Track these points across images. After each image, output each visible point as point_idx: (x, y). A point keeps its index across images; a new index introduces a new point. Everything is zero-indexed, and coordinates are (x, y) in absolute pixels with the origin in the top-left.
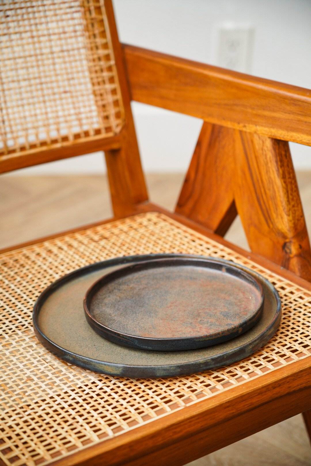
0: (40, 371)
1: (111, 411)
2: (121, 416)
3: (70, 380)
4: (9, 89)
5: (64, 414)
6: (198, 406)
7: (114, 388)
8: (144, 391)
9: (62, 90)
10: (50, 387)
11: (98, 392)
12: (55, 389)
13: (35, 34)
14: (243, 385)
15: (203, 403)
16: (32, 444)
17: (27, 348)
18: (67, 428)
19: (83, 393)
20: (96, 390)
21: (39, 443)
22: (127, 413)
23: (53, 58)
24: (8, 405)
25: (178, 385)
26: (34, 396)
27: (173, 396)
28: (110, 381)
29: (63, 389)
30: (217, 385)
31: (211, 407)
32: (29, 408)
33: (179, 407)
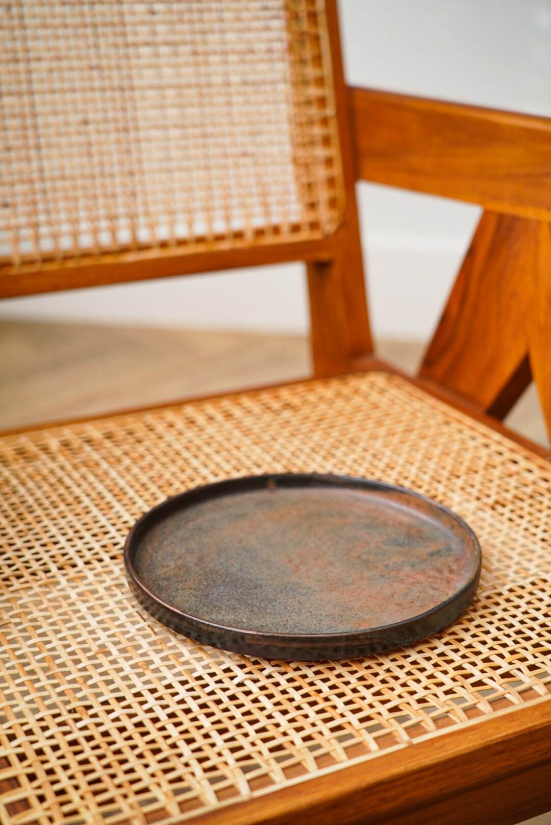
0: (128, 636)
1: (253, 736)
2: (272, 750)
3: (182, 660)
4: (148, 140)
5: (155, 734)
6: (437, 745)
7: (267, 686)
8: (327, 699)
9: (238, 150)
10: (140, 670)
11: (234, 690)
12: (149, 676)
13: (200, 48)
14: (535, 708)
15: (447, 740)
16: (74, 795)
17: (114, 588)
18: (155, 767)
19: (203, 691)
20: (230, 687)
21: (89, 796)
22: (286, 745)
23: (228, 94)
24: (48, 702)
25: (398, 694)
26: (103, 688)
27: (386, 718)
28: (262, 670)
29: (164, 678)
30: (479, 702)
31: (464, 750)
32: (87, 714)
33: (397, 743)
